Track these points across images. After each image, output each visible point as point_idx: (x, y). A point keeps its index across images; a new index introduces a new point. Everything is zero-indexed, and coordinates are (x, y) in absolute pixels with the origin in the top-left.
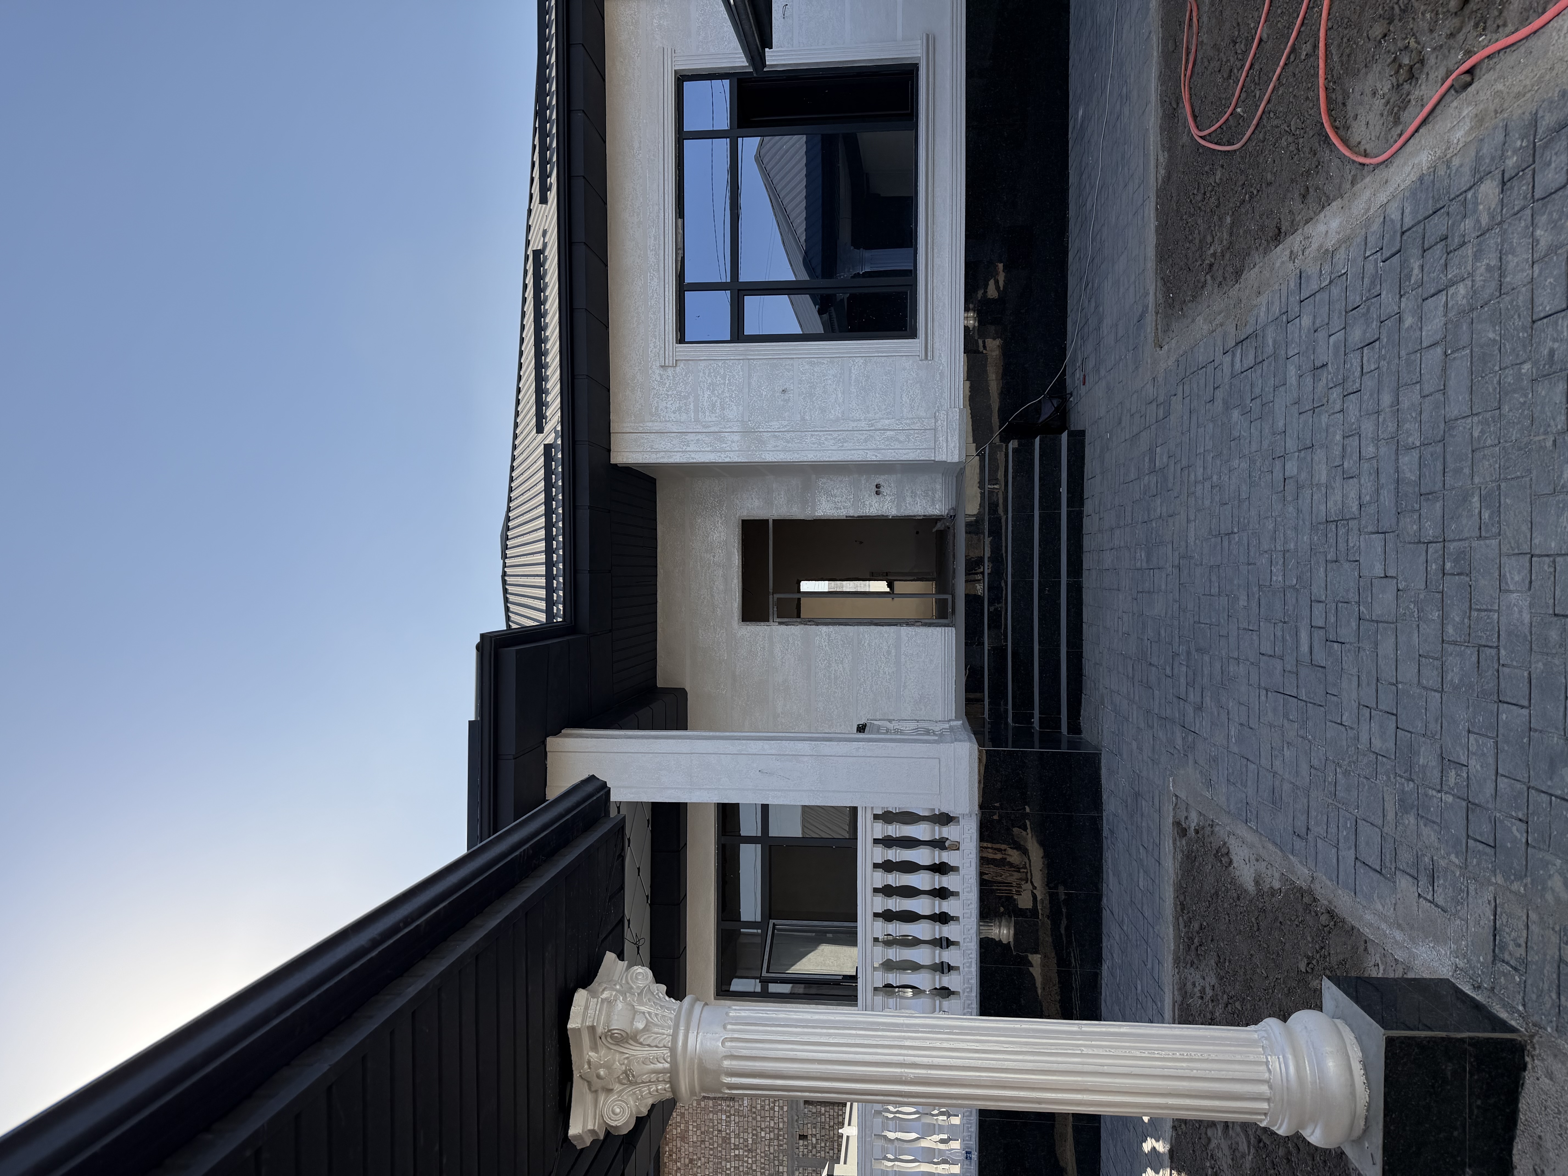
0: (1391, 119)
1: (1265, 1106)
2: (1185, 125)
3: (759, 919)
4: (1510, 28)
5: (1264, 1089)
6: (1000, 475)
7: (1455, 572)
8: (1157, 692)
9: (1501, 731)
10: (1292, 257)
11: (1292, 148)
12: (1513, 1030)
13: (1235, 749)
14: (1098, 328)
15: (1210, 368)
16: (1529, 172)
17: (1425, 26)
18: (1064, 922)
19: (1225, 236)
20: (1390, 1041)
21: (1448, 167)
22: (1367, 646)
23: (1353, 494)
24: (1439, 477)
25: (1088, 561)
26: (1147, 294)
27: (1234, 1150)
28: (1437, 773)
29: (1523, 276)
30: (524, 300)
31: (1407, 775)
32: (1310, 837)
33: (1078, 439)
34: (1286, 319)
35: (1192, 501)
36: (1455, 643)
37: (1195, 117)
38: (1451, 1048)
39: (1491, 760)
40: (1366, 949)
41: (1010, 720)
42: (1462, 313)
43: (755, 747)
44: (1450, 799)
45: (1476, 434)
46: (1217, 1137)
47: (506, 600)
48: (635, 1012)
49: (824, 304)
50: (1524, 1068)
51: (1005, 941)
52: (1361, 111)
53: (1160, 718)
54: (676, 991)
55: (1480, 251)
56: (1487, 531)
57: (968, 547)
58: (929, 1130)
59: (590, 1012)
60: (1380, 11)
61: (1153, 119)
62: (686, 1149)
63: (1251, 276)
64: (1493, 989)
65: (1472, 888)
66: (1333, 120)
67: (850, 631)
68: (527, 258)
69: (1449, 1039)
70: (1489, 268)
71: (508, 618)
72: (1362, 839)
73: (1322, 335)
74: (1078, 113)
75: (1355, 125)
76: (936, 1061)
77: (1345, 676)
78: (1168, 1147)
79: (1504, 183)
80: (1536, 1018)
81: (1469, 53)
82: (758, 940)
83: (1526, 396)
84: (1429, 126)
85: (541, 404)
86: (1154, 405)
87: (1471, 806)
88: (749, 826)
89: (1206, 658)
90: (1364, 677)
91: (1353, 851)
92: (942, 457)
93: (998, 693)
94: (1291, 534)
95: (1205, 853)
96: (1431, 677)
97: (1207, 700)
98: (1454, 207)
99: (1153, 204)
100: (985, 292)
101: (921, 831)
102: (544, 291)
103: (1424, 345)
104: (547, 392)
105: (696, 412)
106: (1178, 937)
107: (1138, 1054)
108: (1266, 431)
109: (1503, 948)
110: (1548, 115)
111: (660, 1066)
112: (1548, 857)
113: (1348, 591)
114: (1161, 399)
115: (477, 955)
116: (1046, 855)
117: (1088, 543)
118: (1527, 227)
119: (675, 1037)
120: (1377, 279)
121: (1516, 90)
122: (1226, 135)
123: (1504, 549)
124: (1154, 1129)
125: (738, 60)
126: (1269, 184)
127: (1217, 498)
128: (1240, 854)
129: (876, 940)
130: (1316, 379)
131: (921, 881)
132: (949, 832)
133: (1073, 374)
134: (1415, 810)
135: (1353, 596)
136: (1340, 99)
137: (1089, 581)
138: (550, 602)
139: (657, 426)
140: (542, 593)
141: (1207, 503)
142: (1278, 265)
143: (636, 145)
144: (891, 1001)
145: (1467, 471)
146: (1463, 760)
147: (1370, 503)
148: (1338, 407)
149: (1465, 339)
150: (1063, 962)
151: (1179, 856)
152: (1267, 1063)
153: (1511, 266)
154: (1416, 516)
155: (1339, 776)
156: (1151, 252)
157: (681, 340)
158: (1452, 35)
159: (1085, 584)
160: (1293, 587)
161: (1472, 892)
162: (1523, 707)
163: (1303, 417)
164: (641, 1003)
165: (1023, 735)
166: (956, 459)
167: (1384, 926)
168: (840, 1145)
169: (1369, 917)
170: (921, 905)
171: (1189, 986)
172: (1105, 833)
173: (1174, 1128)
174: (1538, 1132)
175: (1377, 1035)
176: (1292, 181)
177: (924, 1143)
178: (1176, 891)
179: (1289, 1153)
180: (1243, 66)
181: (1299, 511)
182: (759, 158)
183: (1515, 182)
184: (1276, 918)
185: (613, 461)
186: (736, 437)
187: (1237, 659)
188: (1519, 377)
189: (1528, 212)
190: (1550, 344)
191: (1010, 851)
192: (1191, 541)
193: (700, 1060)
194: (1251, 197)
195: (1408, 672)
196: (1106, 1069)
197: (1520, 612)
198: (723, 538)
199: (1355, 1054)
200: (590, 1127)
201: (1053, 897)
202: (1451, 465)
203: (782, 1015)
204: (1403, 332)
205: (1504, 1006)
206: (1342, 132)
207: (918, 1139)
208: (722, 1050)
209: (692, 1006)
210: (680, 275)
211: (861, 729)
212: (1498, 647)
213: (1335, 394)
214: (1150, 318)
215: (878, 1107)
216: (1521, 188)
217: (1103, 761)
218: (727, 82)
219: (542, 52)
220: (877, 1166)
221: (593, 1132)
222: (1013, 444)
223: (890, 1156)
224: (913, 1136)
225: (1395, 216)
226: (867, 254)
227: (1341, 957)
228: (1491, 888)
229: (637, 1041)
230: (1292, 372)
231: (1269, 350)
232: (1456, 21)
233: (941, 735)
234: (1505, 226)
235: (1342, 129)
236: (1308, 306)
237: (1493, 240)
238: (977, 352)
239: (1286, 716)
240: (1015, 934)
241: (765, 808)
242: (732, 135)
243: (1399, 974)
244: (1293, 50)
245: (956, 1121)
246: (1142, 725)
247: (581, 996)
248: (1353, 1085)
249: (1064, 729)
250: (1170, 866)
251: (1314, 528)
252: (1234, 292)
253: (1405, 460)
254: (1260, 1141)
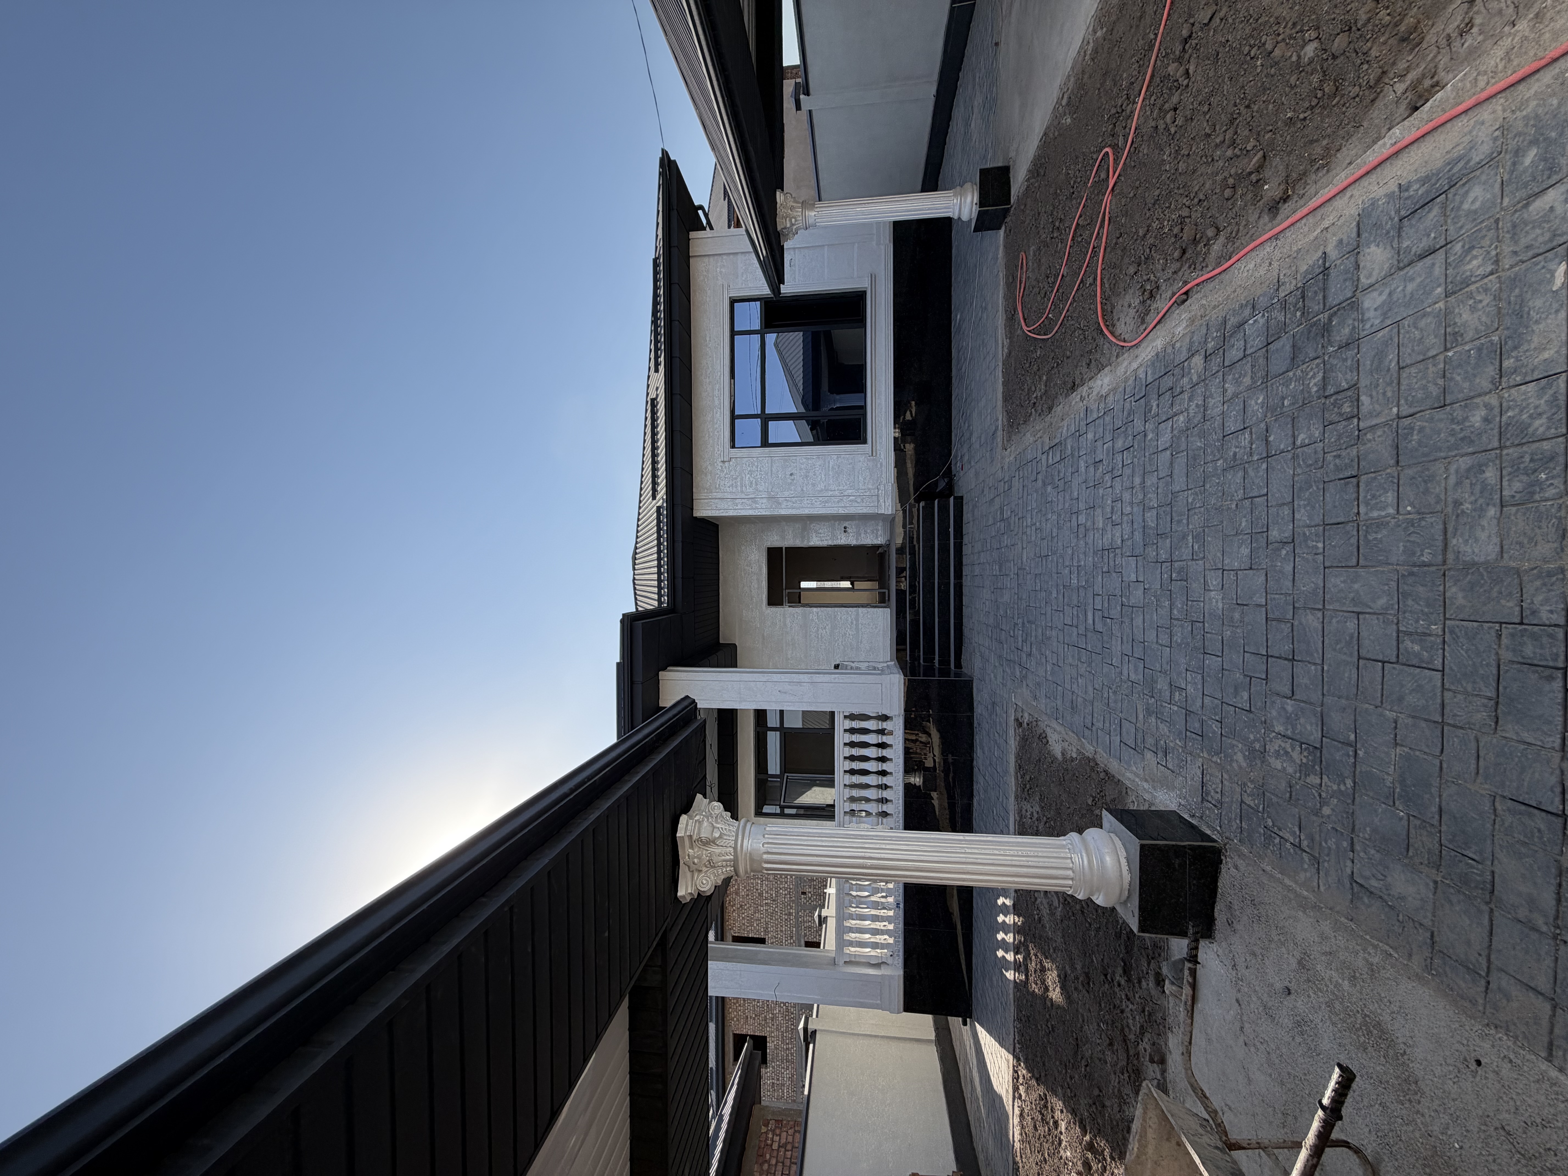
0: (1139, 320)
1: (1070, 882)
2: (1019, 324)
3: (778, 773)
4: (1210, 268)
5: (1070, 873)
6: (915, 521)
7: (1178, 579)
8: (1005, 645)
9: (1206, 670)
10: (1082, 399)
11: (1081, 337)
12: (1214, 841)
13: (1050, 678)
14: (970, 439)
15: (1034, 463)
16: (1221, 351)
17: (1160, 267)
18: (951, 775)
19: (1043, 387)
20: (1142, 847)
21: (1174, 348)
22: (1127, 620)
23: (1118, 534)
24: (1169, 525)
25: (966, 571)
26: (997, 420)
27: (1050, 906)
28: (1168, 694)
29: (1218, 410)
30: (646, 426)
31: (1150, 694)
32: (1094, 728)
33: (959, 501)
34: (1078, 434)
35: (1025, 538)
36: (1178, 619)
37: (1025, 320)
38: (1178, 851)
39: (1200, 686)
40: (1127, 792)
41: (921, 661)
42: (1182, 431)
43: (776, 677)
44: (1176, 708)
45: (1190, 500)
46: (1041, 898)
47: (635, 594)
48: (714, 827)
49: (814, 425)
50: (1221, 863)
51: (917, 784)
52: (1122, 316)
53: (1007, 660)
54: (735, 816)
55: (1192, 396)
56: (1197, 556)
57: (897, 561)
58: (876, 891)
59: (689, 827)
60: (1133, 259)
61: (1001, 320)
62: (738, 899)
63: (1058, 410)
64: (1201, 817)
65: (1189, 759)
66: (1105, 321)
67: (829, 610)
68: (647, 402)
69: (1177, 845)
70: (1197, 406)
71: (636, 604)
72: (1124, 730)
73: (1100, 443)
74: (957, 317)
75: (1118, 324)
76: (883, 856)
77: (1114, 638)
78: (1012, 902)
79: (1206, 357)
80: (1227, 834)
81: (1186, 283)
82: (778, 784)
83: (1219, 479)
84: (1162, 325)
85: (655, 484)
86: (1002, 483)
87: (1188, 713)
88: (773, 721)
89: (1033, 626)
90: (1125, 638)
91: (1118, 737)
92: (882, 511)
93: (915, 646)
94: (1081, 556)
95: (1033, 737)
96: (1164, 639)
97: (1034, 650)
98: (1177, 371)
99: (1001, 369)
100: (904, 418)
101: (871, 725)
102: (657, 421)
103: (1160, 449)
104: (658, 477)
105: (742, 486)
106: (1017, 784)
107: (997, 852)
108: (1067, 497)
109: (1208, 794)
110: (1232, 318)
111: (728, 857)
112: (1234, 742)
113: (1115, 589)
114: (1006, 479)
115: (627, 797)
116: (942, 737)
117: (965, 560)
118: (1220, 382)
119: (736, 843)
120: (1131, 412)
121: (1213, 303)
122: (1044, 329)
123: (1207, 567)
124: (1004, 893)
125: (765, 290)
126: (1068, 358)
127: (1039, 536)
128: (1053, 738)
129: (845, 785)
130: (1096, 469)
131: (871, 752)
132: (887, 725)
133: (956, 464)
134: (1155, 715)
135: (1118, 592)
136: (1109, 310)
137: (966, 582)
138: (660, 595)
139: (720, 495)
140: (656, 590)
141: (1033, 538)
142: (1073, 403)
143: (708, 339)
144: (854, 819)
145: (1185, 521)
146: (1183, 686)
147: (1128, 539)
148: (1109, 485)
149: (1183, 446)
150: (951, 797)
151: (1018, 738)
152: (1071, 858)
153: (1210, 405)
154: (1155, 547)
155: (1111, 694)
156: (1000, 396)
157: (733, 447)
158: (1175, 272)
159: (964, 584)
160: (1083, 587)
161: (1189, 762)
162: (1218, 656)
163: (1088, 490)
164: (717, 822)
165: (929, 670)
166: (890, 513)
167: (1137, 780)
168: (825, 898)
169: (1128, 774)
170: (871, 766)
171: (1024, 812)
172: (975, 725)
173: (1016, 893)
174: (1229, 899)
175: (1135, 843)
176: (1082, 356)
177: (873, 899)
178: (1016, 758)
179: (1083, 907)
180: (1052, 291)
181: (1086, 544)
182: (776, 345)
183: (1213, 356)
184: (1074, 774)
185: (695, 515)
186: (765, 501)
187: (1051, 627)
188: (1216, 469)
189: (1221, 373)
190: (1234, 449)
191: (920, 735)
192: (1024, 559)
193: (750, 854)
194: (1058, 365)
195: (1151, 636)
196: (979, 861)
197: (1217, 602)
198: (757, 557)
199: (1122, 854)
200: (689, 891)
201: (945, 761)
202: (1176, 518)
203: (795, 829)
204: (1147, 442)
205: (1209, 826)
206: (1111, 328)
207: (869, 896)
208: (763, 850)
209: (745, 823)
210: (732, 411)
211: (837, 667)
212: (1203, 622)
213: (1107, 477)
214: (1000, 433)
216: (1216, 361)
217: (974, 684)
218: (758, 303)
220: (846, 910)
221: (691, 894)
222: (922, 504)
223: (854, 905)
225: (1142, 376)
226: (838, 397)
227: (1112, 797)
228: (1200, 759)
229: (715, 844)
230: (1082, 464)
231: (1069, 452)
232: (1178, 264)
233: (882, 670)
234: (1207, 382)
235: (1111, 327)
236: (1091, 428)
237: (1200, 390)
238: (901, 451)
239: (1079, 659)
240: (924, 782)
241: (781, 712)
242: (762, 333)
243: (1146, 807)
244: (1082, 281)
245: (891, 886)
246: (997, 664)
247: (684, 818)
248: (1121, 871)
249: (952, 666)
250: (1013, 744)
251: (1095, 553)
252: (1048, 419)
253: (1148, 515)
254: (1066, 900)
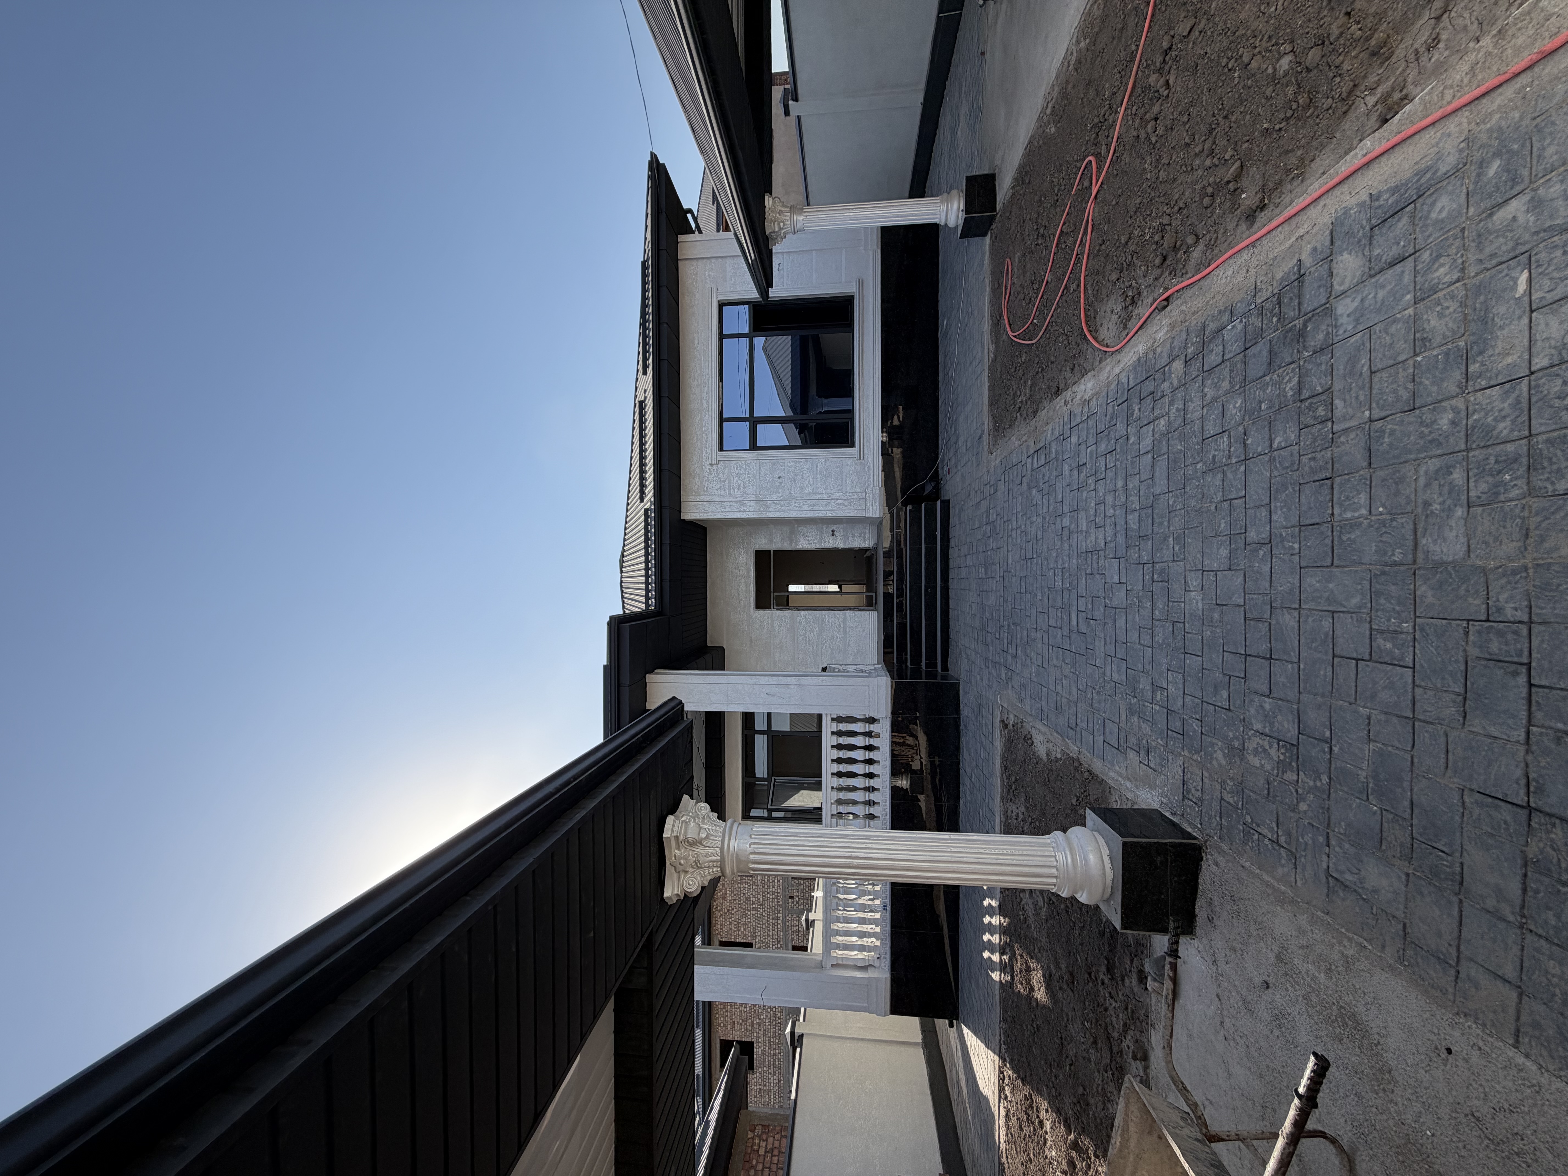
0: (1122, 326)
1: (1054, 880)
2: (1005, 329)
3: (766, 776)
4: (1190, 275)
5: (1054, 871)
6: (902, 524)
7: (1160, 579)
8: (991, 648)
9: (1186, 669)
10: (1066, 403)
11: (1066, 342)
12: (1195, 838)
13: (1035, 680)
14: (956, 443)
15: (1020, 466)
16: (1201, 355)
17: (1141, 274)
18: (938, 777)
19: (1028, 391)
20: (1125, 844)
21: (1155, 353)
22: (1109, 621)
23: (1101, 537)
24: (1150, 527)
25: (952, 574)
26: (983, 424)
27: (1035, 905)
28: (1150, 694)
29: (1198, 414)
30: (634, 428)
31: (1133, 694)
32: (1078, 729)
33: (946, 505)
34: (1062, 438)
35: (1010, 540)
36: (1160, 620)
37: (1010, 325)
38: (1161, 849)
39: (1181, 686)
40: (1110, 792)
41: (909, 664)
42: (1163, 435)
43: (763, 680)
44: (1157, 708)
45: (1171, 503)
46: (1026, 898)
47: (623, 597)
48: (701, 828)
49: (802, 429)
50: (1202, 860)
51: (905, 788)
52: (1105, 321)
53: (992, 662)
54: (722, 817)
55: (1173, 400)
56: (1178, 557)
57: (884, 565)
58: (863, 894)
59: (676, 828)
60: (1115, 266)
61: (986, 326)
62: (726, 904)
63: (1043, 414)
64: (1183, 815)
65: (1170, 758)
66: (1089, 326)
67: (817, 613)
68: (635, 404)
69: (1159, 843)
70: (1178, 410)
71: (624, 607)
72: (1107, 730)
73: (1083, 447)
75: (1101, 329)
76: (869, 855)
77: (1097, 639)
78: (998, 903)
79: (1186, 362)
80: (1208, 832)
81: (1166, 289)
82: (766, 788)
83: (1199, 481)
84: (1144, 330)
85: (642, 486)
86: (988, 487)
87: (1170, 712)
88: (760, 724)
89: (1019, 628)
90: (1108, 639)
91: (1102, 737)
92: (869, 514)
93: (902, 648)
94: (1066, 558)
95: (1018, 738)
96: (1146, 639)
97: (1019, 652)
98: (1158, 376)
99: (987, 374)
100: (892, 422)
101: (858, 727)
102: (644, 423)
103: (1141, 453)
104: (646, 479)
105: (729, 490)
106: (1003, 785)
107: (982, 851)
108: (1052, 501)
109: (1189, 792)
110: (1211, 324)
111: (714, 858)
112: (1214, 741)
113: (1098, 591)
114: (992, 483)
115: (613, 797)
116: (929, 740)
117: (952, 564)
118: (1199, 387)
119: (723, 842)
120: (1114, 416)
121: (1193, 310)
122: (1028, 335)
123: (1187, 568)
124: (990, 893)
125: (753, 294)
126: (1052, 363)
127: (1024, 539)
128: (1038, 738)
129: (832, 788)
130: (1080, 472)
131: (858, 755)
132: (874, 728)
133: (943, 468)
134: (1137, 714)
135: (1102, 594)
136: (1092, 316)
137: (953, 585)
138: (647, 598)
139: (708, 498)
140: (643, 592)
141: (1019, 541)
142: (1058, 407)
143: (696, 342)
144: (841, 821)
145: (1166, 523)
146: (1165, 686)
147: (1111, 542)
148: (1092, 487)
149: (1164, 450)
150: (937, 799)
151: (1003, 740)
152: (1055, 856)
153: (1191, 408)
154: (1137, 549)
155: (1094, 695)
156: (986, 400)
157: (721, 449)
158: (1156, 279)
159: (951, 587)
160: (1067, 589)
161: (1170, 761)
162: (1198, 656)
163: (1072, 493)
164: (703, 823)
165: (916, 673)
166: (877, 516)
167: (1120, 779)
168: (812, 902)
169: (1112, 774)
170: (858, 769)
171: (1009, 812)
172: (962, 727)
173: (1001, 892)
174: (1209, 895)
175: (1118, 840)
176: (1066, 361)
177: (860, 901)
178: (1001, 759)
179: (1067, 906)
180: (1037, 297)
181: (1070, 546)
182: (765, 349)
183: (1192, 361)
184: (1058, 775)
185: (682, 518)
186: (752, 504)
187: (1036, 629)
188: (1196, 471)
189: (1201, 378)
190: (1213, 452)
191: (908, 738)
192: (1010, 562)
193: (737, 855)
194: (1042, 370)
195: (1134, 636)
196: (965, 860)
197: (1197, 603)
198: (745, 560)
199: (1105, 852)
200: (676, 892)
201: (932, 763)
202: (1157, 520)
203: (782, 830)
204: (1129, 446)
205: (1190, 824)
206: (1094, 334)
207: (857, 898)
208: (749, 850)
209: (732, 825)
210: (721, 414)
211: (824, 669)
212: (1184, 622)
213: (1091, 480)
214: (985, 438)
215: (834, 881)
216: (1196, 365)
217: (961, 687)
218: (747, 307)
219: (644, 291)
220: (833, 914)
221: (677, 895)
222: (909, 508)
223: (841, 908)
224: (854, 897)
225: (1124, 380)
226: (826, 401)
227: (1096, 797)
228: (1181, 758)
229: (701, 844)
230: (1066, 468)
231: (1053, 455)
232: (1159, 271)
233: (870, 673)
234: (1187, 386)
235: (1094, 332)
236: (1075, 432)
237: (1180, 394)
238: (889, 455)
239: (1063, 661)
240: (911, 784)
241: (769, 715)
242: (750, 337)
243: (1129, 806)
244: (1066, 287)
245: (878, 888)
246: (983, 666)
247: (670, 819)
248: (1104, 869)
249: (939, 669)
250: (999, 745)
251: (1079, 556)
252: (1033, 423)
253: (1130, 517)
254: (1051, 900)
